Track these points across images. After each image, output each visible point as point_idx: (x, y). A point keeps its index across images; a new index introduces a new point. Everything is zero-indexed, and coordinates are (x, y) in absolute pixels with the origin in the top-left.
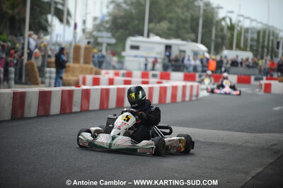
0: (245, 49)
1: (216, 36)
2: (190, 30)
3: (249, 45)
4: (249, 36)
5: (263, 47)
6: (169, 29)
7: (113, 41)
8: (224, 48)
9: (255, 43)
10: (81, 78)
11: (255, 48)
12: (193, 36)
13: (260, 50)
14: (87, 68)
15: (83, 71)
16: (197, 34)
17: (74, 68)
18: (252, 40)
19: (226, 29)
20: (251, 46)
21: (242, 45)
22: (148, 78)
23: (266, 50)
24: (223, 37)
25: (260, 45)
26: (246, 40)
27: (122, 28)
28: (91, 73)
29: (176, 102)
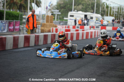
0: (113, 16)
1: (101, 11)
2: (91, 8)
3: (114, 14)
4: (115, 10)
5: (120, 15)
6: (82, 8)
7: (60, 13)
8: (105, 16)
9: (117, 13)
10: (51, 29)
12: (92, 11)
14: (52, 25)
15: (50, 26)
16: (94, 10)
17: (47, 24)
18: (116, 12)
19: (105, 8)
20: (116, 14)
21: (112, 14)
24: (104, 11)
26: (113, 12)
27: (63, 8)
28: (53, 27)
29: (92, 38)
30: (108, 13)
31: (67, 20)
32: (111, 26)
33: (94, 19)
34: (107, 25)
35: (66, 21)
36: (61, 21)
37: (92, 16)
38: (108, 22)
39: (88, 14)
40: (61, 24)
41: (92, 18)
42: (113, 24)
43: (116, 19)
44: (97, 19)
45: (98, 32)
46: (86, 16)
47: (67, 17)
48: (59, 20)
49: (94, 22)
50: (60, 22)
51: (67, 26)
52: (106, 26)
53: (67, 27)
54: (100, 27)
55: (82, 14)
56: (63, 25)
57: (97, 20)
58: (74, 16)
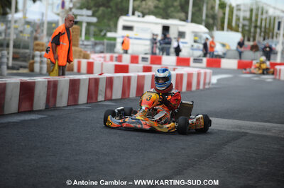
0: (237, 31)
1: (207, 16)
2: (179, 8)
3: (241, 25)
4: (241, 14)
5: (256, 27)
6: (156, 7)
7: (95, 20)
8: (215, 28)
9: (247, 23)
10: (75, 62)
11: (247, 28)
12: (183, 15)
13: (252, 30)
14: (76, 51)
16: (187, 13)
18: (245, 19)
19: (217, 7)
20: (244, 26)
21: (234, 24)
23: (258, 30)
24: (214, 17)
25: (253, 25)
26: (238, 19)
27: (103, 4)
28: (80, 56)
29: (191, 91)
30: (223, 23)
31: (115, 39)
32: (235, 58)
33: (189, 38)
34: (225, 54)
35: (112, 42)
36: (97, 41)
37: (182, 29)
38: (224, 45)
39: (175, 24)
40: (98, 48)
41: (182, 35)
42: (240, 53)
43: (246, 39)
44: (197, 38)
45: (205, 74)
46: (166, 29)
47: (115, 30)
48: (93, 39)
49: (189, 45)
50: (96, 44)
51: (115, 55)
52: (220, 57)
53: (114, 59)
54: (205, 60)
55: (156, 24)
56: (102, 52)
57: (195, 41)
58: (135, 29)
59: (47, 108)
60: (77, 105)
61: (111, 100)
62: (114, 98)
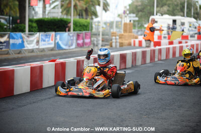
2: (180, 10)
6: (168, 10)
7: (137, 19)
10: (132, 41)
12: (182, 14)
16: (184, 13)
19: (198, 9)
22: (161, 39)
24: (197, 14)
28: (133, 38)
33: (187, 26)
36: (139, 29)
37: (183, 21)
39: (179, 18)
41: (183, 24)
44: (191, 25)
46: (174, 21)
50: (138, 31)
54: (196, 36)
55: (169, 19)
57: (190, 27)
58: (158, 22)
59: (132, 66)
60: (145, 64)
61: (161, 60)
62: (162, 59)
